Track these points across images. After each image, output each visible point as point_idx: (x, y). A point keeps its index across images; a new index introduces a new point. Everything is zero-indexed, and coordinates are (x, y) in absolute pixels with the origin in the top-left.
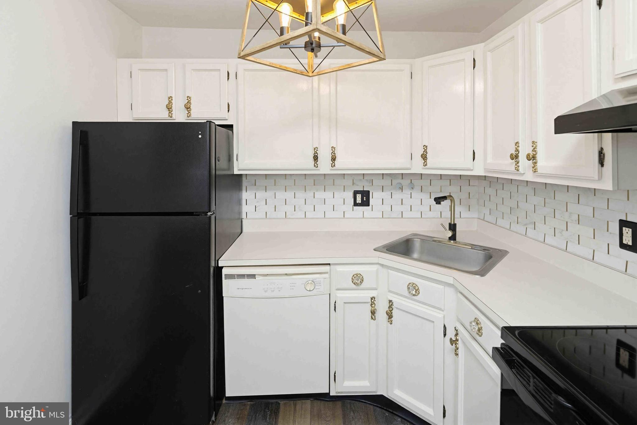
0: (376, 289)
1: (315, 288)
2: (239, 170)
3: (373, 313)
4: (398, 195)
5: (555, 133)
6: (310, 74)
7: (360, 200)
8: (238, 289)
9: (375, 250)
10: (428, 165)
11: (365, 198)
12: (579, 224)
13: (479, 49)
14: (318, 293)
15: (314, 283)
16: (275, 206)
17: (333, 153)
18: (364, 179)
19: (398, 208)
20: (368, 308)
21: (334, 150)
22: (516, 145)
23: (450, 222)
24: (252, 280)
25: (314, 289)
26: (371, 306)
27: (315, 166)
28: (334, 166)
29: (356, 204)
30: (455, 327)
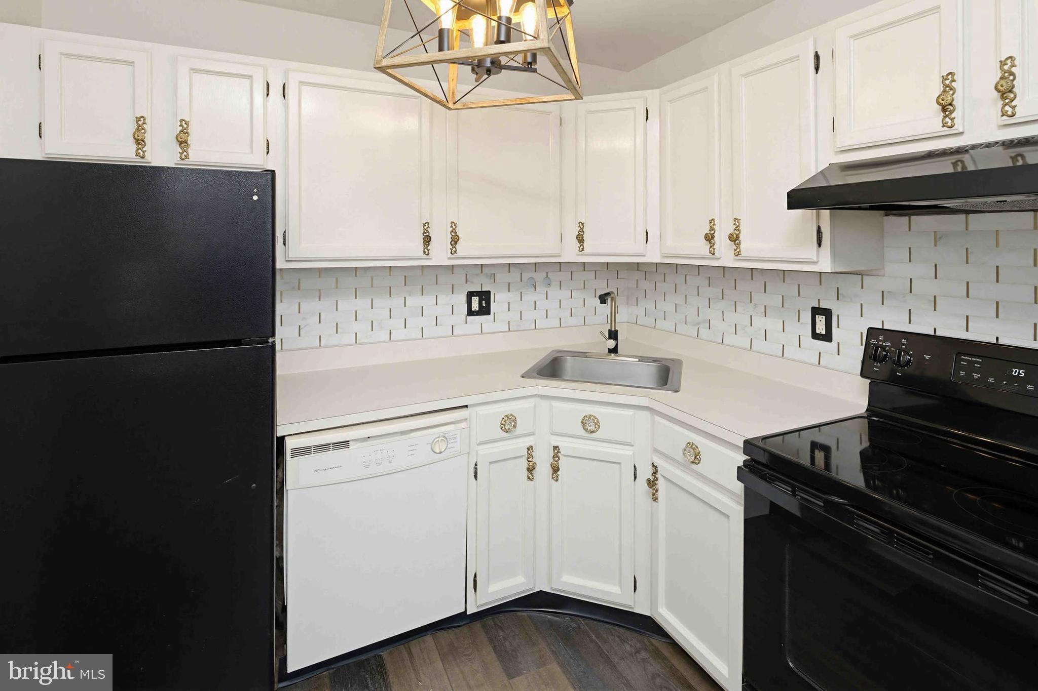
0: (533, 434)
1: (447, 446)
2: (287, 261)
3: (531, 470)
4: (530, 297)
5: (788, 209)
6: (451, 105)
7: (478, 305)
8: (317, 471)
9: (523, 377)
10: (587, 250)
11: (484, 302)
12: (765, 316)
13: (652, 96)
14: (452, 454)
15: (446, 439)
16: (337, 324)
17: (452, 232)
18: (482, 272)
19: (529, 315)
20: (524, 464)
21: (454, 227)
22: (710, 223)
23: (610, 328)
24: (343, 452)
25: (446, 449)
26: (527, 460)
27: (425, 252)
28: (455, 252)
29: (471, 313)
30: (653, 463)
